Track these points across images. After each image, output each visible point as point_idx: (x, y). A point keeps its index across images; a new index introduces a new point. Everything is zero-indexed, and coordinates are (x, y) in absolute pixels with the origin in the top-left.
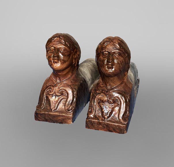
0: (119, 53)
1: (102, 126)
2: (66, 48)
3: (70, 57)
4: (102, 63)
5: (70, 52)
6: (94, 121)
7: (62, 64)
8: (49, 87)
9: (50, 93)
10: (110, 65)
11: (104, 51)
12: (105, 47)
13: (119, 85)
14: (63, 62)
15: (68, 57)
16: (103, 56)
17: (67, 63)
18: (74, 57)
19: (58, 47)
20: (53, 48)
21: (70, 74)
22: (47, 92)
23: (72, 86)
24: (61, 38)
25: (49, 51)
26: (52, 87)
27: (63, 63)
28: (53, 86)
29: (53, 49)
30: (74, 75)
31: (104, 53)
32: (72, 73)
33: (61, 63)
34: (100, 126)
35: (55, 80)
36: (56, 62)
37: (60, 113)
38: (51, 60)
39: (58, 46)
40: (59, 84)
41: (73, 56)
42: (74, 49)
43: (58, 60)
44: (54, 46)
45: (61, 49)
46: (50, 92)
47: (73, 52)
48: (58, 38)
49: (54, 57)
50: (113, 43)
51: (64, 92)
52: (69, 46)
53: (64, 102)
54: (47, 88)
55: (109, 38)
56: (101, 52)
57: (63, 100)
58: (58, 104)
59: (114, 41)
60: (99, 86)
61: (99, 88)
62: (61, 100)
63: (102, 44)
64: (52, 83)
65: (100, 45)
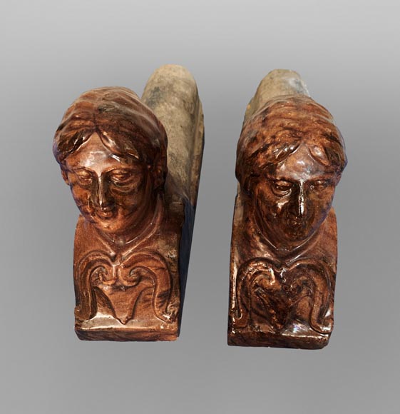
0: (327, 181)
2: (131, 168)
8: (97, 264)
9: (105, 282)
11: (277, 178)
16: (275, 192)
22: (94, 276)
24: (105, 137)
26: (105, 265)
28: (108, 264)
30: (160, 214)
31: (279, 184)
36: (107, 218)
37: (144, 326)
38: (90, 210)
40: (123, 252)
43: (113, 211)
45: (115, 174)
46: (103, 280)
48: (96, 138)
50: (307, 150)
51: (143, 272)
52: (137, 157)
53: (148, 297)
54: (93, 267)
55: (291, 129)
56: (266, 176)
57: (146, 292)
58: (135, 306)
59: (311, 143)
60: (252, 245)
61: (253, 251)
62: (141, 293)
63: (269, 155)
64: (102, 252)
65: (261, 156)
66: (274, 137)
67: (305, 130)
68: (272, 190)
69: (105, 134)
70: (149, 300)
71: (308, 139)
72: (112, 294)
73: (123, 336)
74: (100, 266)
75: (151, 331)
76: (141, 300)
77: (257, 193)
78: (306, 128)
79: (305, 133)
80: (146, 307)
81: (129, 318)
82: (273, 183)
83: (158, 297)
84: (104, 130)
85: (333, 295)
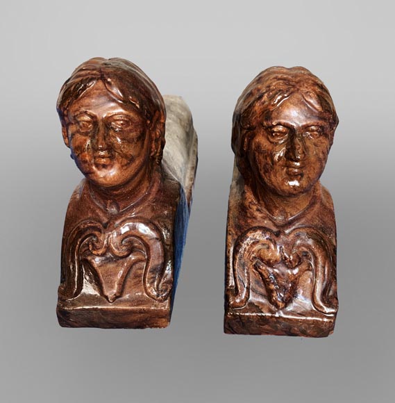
0: (321, 127)
1: (271, 327)
2: (132, 115)
3: (144, 140)
4: (270, 162)
5: (144, 123)
6: (249, 317)
7: (125, 167)
8: (88, 232)
9: (94, 252)
10: (295, 167)
11: (274, 124)
12: (279, 111)
13: (307, 209)
14: (125, 161)
15: (139, 144)
16: (272, 140)
17: (137, 162)
18: (153, 135)
19: (104, 116)
20: (87, 118)
21: (146, 184)
22: (83, 247)
23: (156, 223)
24: (109, 83)
25: (70, 124)
26: (97, 233)
27: (126, 165)
28: (100, 231)
29: (87, 122)
30: (155, 185)
31: (275, 130)
32: (150, 179)
33: (122, 166)
34: (266, 327)
35: (102, 207)
36: (104, 166)
37: (132, 306)
38: (87, 158)
39: (104, 111)
40: (116, 219)
41: (150, 135)
42: (155, 112)
43: (112, 157)
44: (89, 111)
45: (115, 120)
46: (93, 249)
47: (151, 122)
48: (100, 84)
49: (95, 150)
50: (300, 96)
51: (136, 242)
52: (138, 106)
53: (139, 272)
54: (84, 236)
55: (284, 79)
56: (262, 124)
57: (137, 266)
58: (125, 280)
59: (304, 89)
60: (249, 215)
61: (249, 221)
62: (131, 267)
63: (265, 102)
64: (94, 219)
65: (257, 104)
66: (269, 87)
67: (297, 80)
68: (268, 139)
69: (109, 80)
70: (140, 276)
71: (300, 86)
72: (100, 266)
73: (109, 319)
74: (91, 235)
75: (141, 312)
76: (131, 275)
77: (253, 147)
78: (299, 78)
79: (297, 83)
80: (136, 284)
81: (118, 295)
82: (269, 131)
83: (150, 272)
84: (109, 77)
85: (335, 271)
